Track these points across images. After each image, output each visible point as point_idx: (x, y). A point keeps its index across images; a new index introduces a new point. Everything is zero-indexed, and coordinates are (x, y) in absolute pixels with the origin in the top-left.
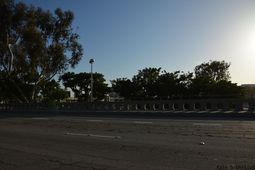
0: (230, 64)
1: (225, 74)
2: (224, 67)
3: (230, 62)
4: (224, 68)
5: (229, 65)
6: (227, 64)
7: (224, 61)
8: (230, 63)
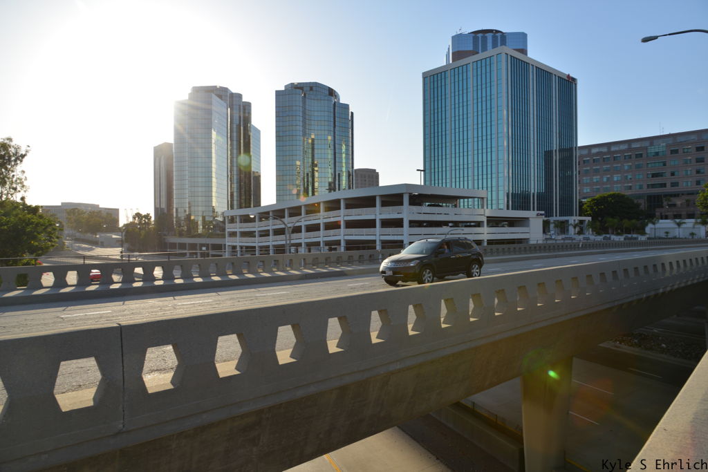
0: (27, 152)
1: (13, 176)
2: (10, 157)
3: (29, 146)
4: (9, 160)
5: (24, 153)
6: (17, 148)
7: (10, 139)
8: (28, 149)
